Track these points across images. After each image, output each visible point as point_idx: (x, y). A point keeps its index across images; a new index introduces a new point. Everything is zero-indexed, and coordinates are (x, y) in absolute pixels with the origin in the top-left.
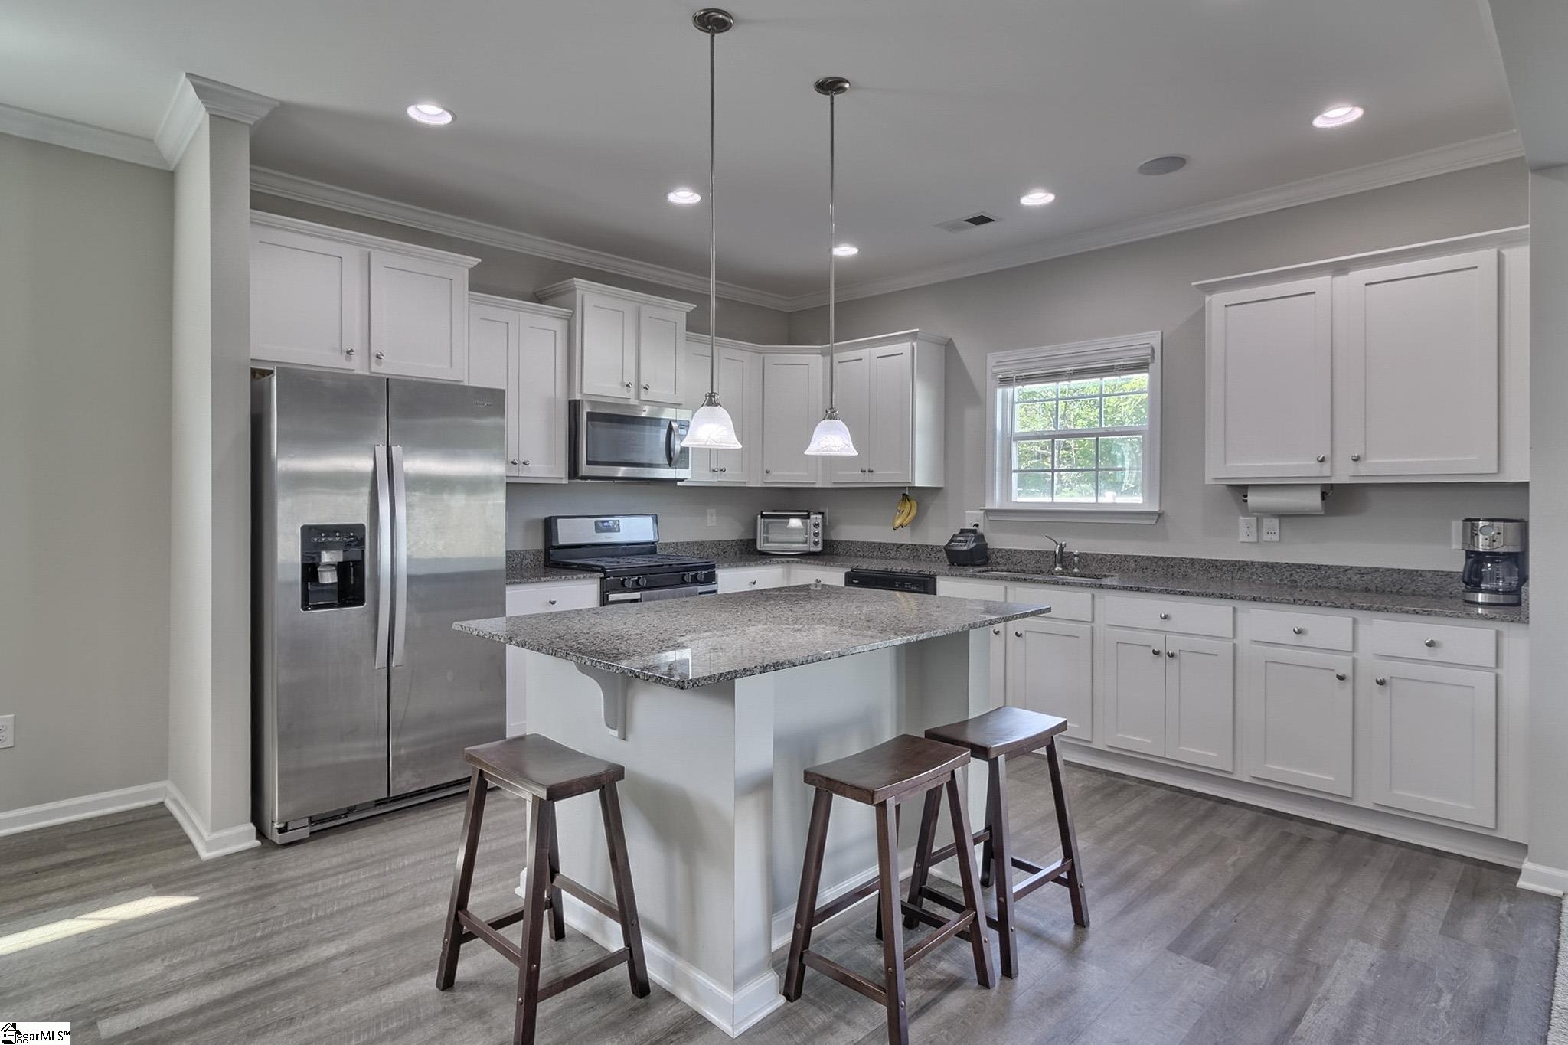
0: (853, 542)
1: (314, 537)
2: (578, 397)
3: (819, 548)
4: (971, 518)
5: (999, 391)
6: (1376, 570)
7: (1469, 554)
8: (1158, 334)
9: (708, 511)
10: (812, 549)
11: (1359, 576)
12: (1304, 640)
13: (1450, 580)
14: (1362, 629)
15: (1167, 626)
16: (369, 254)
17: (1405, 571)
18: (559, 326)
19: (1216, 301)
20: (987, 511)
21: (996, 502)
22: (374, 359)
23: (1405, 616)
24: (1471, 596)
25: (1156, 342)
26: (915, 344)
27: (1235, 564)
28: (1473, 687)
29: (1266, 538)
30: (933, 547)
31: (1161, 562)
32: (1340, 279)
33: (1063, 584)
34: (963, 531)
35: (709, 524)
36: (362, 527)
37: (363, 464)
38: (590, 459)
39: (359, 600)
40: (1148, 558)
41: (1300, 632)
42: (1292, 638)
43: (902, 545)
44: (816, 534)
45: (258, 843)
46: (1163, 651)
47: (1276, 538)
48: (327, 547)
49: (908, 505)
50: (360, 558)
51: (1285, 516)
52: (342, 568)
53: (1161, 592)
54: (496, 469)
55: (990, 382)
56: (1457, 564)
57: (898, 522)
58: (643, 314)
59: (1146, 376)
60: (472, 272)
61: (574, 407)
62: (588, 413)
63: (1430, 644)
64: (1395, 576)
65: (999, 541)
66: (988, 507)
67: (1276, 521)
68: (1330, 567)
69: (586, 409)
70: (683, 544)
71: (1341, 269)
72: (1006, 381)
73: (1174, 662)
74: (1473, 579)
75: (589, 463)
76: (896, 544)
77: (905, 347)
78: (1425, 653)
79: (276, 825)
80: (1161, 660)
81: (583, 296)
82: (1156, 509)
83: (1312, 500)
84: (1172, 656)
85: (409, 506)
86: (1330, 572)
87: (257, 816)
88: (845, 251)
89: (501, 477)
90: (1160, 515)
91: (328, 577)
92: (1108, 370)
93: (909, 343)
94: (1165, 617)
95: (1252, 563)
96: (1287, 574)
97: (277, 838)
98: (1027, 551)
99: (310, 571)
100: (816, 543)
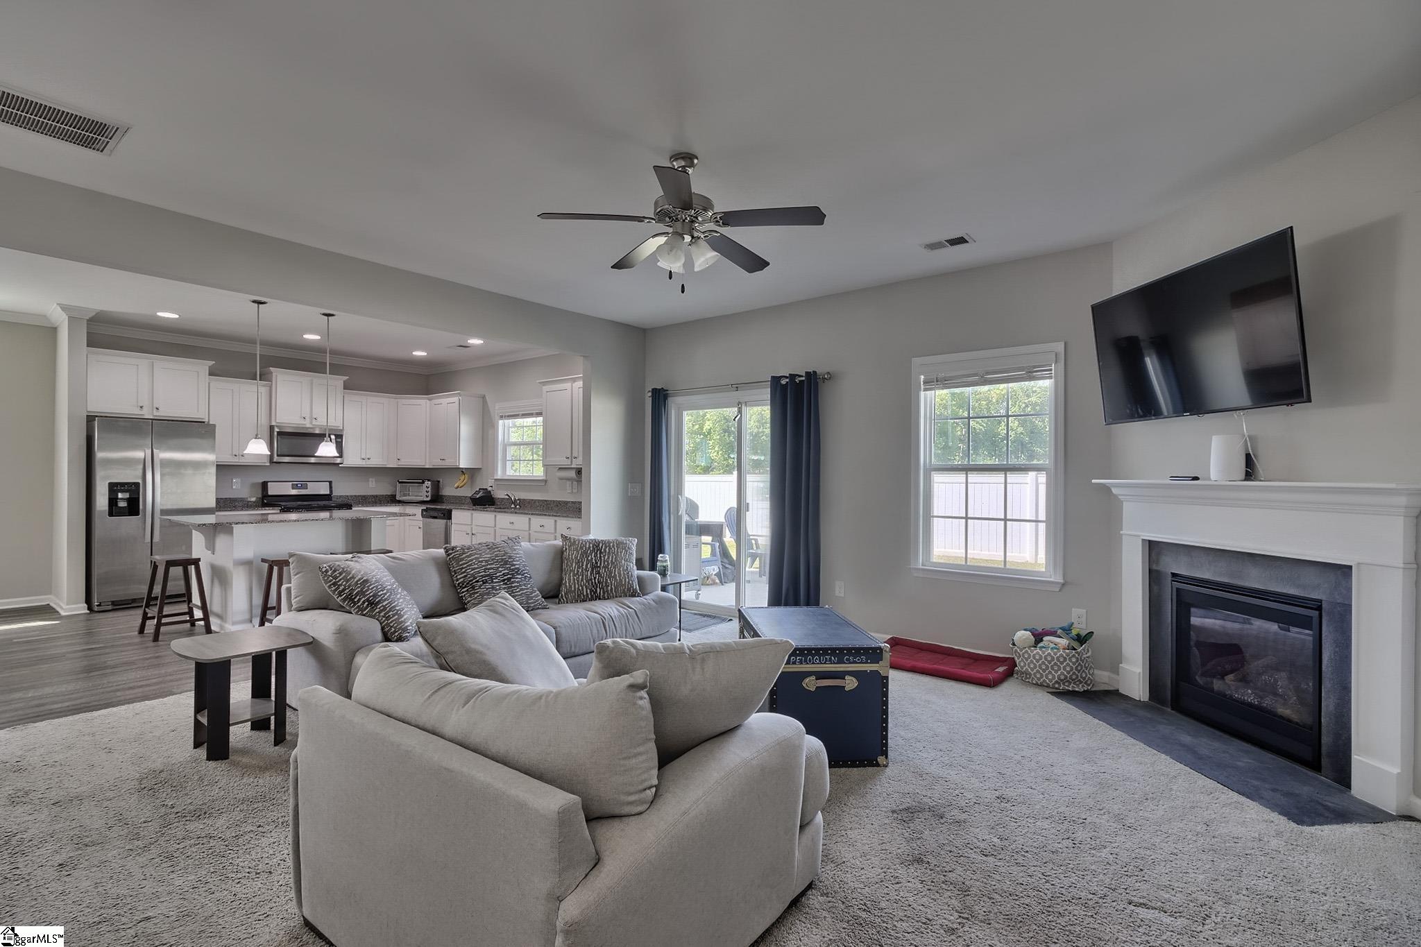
1: (114, 488)
2: (273, 424)
3: (429, 499)
4: (486, 483)
5: (501, 422)
10: (425, 499)
16: (153, 362)
18: (261, 390)
19: (544, 390)
20: (496, 479)
21: (499, 475)
22: (155, 410)
26: (462, 398)
27: (565, 502)
32: (574, 384)
34: (480, 489)
35: (371, 486)
36: (139, 483)
37: (139, 454)
38: (279, 454)
39: (137, 513)
40: (542, 501)
43: (456, 496)
44: (427, 492)
45: (88, 612)
48: (122, 491)
49: (463, 477)
50: (137, 496)
52: (129, 500)
54: (210, 457)
55: (497, 417)
57: (456, 485)
58: (314, 383)
59: (542, 418)
60: (211, 367)
61: (272, 428)
62: (278, 432)
65: (499, 494)
66: (495, 478)
69: (277, 430)
70: (351, 496)
71: (574, 381)
72: (501, 417)
75: (278, 456)
77: (455, 399)
79: (96, 604)
81: (277, 376)
82: (545, 478)
83: (573, 474)
85: (162, 475)
87: (88, 600)
89: (213, 462)
90: (546, 481)
91: (122, 504)
93: (459, 398)
95: (569, 502)
97: (96, 609)
99: (113, 501)
100: (427, 496)
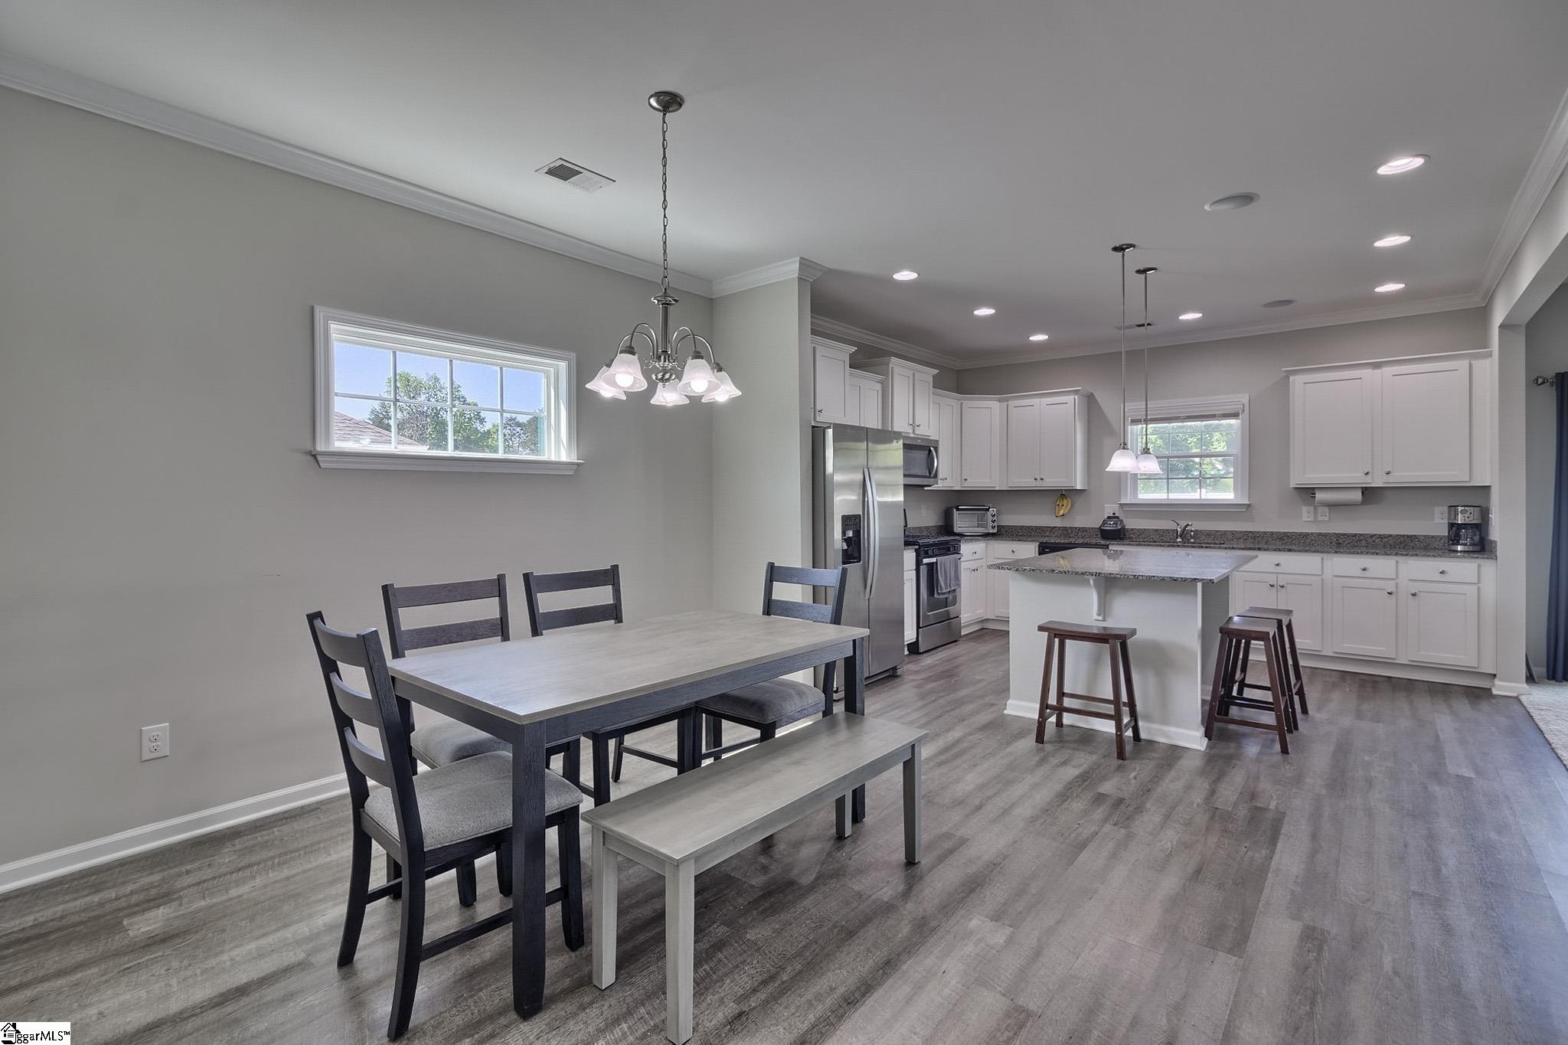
0: (1014, 526)
1: (845, 523)
3: (995, 530)
4: (1109, 510)
5: (1129, 428)
6: (1390, 536)
7: (1451, 525)
8: (1247, 396)
9: (922, 506)
10: (991, 531)
11: (1379, 539)
12: (1366, 574)
13: (1434, 540)
14: (1401, 566)
15: (1278, 570)
16: (814, 348)
17: (1408, 536)
18: (879, 387)
19: (1297, 381)
20: (1121, 505)
21: (1127, 499)
23: (1427, 558)
24: (1453, 548)
25: (1245, 400)
26: (1076, 397)
27: (1300, 534)
28: (1465, 594)
29: (1320, 518)
30: (1080, 528)
31: (1250, 534)
32: (1378, 372)
33: (1206, 547)
34: (1109, 518)
36: (860, 517)
37: (859, 476)
39: (859, 559)
40: (1241, 532)
41: (1364, 569)
42: (1360, 573)
43: (1055, 527)
46: (1275, 584)
47: (1327, 519)
48: (850, 527)
49: (1065, 502)
51: (1332, 506)
52: (851, 540)
53: (1275, 550)
56: (1444, 532)
57: (1061, 512)
58: (916, 379)
59: (1237, 422)
60: (852, 356)
63: (1442, 572)
64: (1402, 538)
65: (1131, 523)
66: (1122, 502)
67: (1326, 509)
68: (1362, 535)
71: (1377, 366)
72: (1138, 421)
73: (1283, 590)
74: (1455, 539)
76: (1050, 527)
77: (1070, 399)
78: (1439, 577)
80: (1274, 589)
81: (892, 368)
82: (1247, 502)
83: (1357, 496)
84: (1282, 587)
86: (1361, 538)
88: (1039, 338)
90: (1249, 506)
91: (845, 546)
92: (1213, 417)
93: (1073, 397)
94: (1278, 565)
95: (1312, 533)
96: (1335, 539)
98: (1153, 530)
100: (994, 527)
